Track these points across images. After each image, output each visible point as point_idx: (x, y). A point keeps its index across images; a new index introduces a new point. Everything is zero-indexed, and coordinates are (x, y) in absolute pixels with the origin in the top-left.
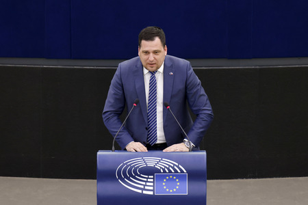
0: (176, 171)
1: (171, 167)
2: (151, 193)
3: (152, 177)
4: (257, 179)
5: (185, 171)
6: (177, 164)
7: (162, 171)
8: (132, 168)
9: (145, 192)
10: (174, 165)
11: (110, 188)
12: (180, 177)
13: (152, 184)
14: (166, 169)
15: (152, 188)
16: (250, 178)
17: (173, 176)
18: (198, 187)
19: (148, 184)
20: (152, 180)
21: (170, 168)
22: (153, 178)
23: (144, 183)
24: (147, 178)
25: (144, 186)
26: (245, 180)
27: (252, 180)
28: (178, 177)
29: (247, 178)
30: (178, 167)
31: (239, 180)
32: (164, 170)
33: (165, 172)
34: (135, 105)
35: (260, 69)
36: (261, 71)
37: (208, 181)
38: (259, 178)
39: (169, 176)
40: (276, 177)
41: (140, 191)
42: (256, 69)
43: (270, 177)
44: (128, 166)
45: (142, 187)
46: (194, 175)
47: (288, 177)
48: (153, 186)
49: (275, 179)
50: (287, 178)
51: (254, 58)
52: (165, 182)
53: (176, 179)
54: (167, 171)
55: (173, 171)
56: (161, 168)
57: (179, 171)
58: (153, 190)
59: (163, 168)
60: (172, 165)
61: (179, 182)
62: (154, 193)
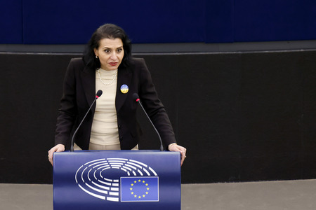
0: (145, 174)
1: (140, 169)
2: (117, 200)
3: (117, 181)
4: (240, 183)
5: (156, 174)
6: (146, 166)
7: (129, 174)
8: (93, 170)
9: (109, 199)
10: (143, 167)
11: (68, 194)
12: (151, 181)
13: (117, 189)
14: (134, 172)
15: (117, 194)
16: (232, 181)
17: (142, 180)
18: (171, 193)
19: (112, 189)
20: (117, 185)
21: (139, 171)
22: (119, 183)
23: (108, 188)
24: (112, 183)
25: (109, 191)
26: (226, 184)
27: (233, 183)
28: (148, 181)
29: (228, 181)
30: (147, 169)
31: (219, 184)
32: (131, 173)
33: (132, 175)
35: (243, 54)
36: (244, 57)
38: (242, 181)
39: (137, 180)
40: (262, 180)
41: (103, 198)
42: (238, 54)
43: (255, 181)
44: (89, 169)
45: (106, 192)
46: (166, 179)
47: (276, 180)
48: (119, 192)
49: (260, 182)
50: (275, 182)
51: (236, 41)
52: (132, 187)
53: (146, 183)
54: (135, 174)
55: (142, 174)
56: (127, 170)
57: (149, 174)
58: (119, 197)
59: (131, 170)
60: (141, 167)
61: (148, 186)
62: (119, 199)
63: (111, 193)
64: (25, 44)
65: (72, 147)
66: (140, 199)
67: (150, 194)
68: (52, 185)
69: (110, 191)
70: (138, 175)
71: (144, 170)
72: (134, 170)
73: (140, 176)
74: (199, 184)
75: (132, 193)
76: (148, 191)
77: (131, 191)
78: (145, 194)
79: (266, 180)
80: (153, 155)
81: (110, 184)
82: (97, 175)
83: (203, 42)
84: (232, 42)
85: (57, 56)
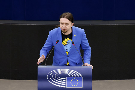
0: (77, 76)
2: (65, 87)
3: (65, 79)
4: (117, 80)
5: (81, 76)
7: (70, 76)
8: (55, 74)
9: (61, 86)
10: (76, 73)
12: (79, 79)
13: (65, 82)
14: (72, 75)
15: (65, 84)
16: (114, 79)
18: (88, 84)
19: (63, 82)
20: (65, 80)
22: (66, 80)
23: (61, 82)
25: (61, 83)
26: (111, 81)
27: (115, 80)
28: (78, 79)
29: (112, 79)
31: (108, 81)
33: (71, 76)
35: (119, 26)
37: (92, 81)
38: (118, 79)
39: (73, 78)
41: (59, 86)
42: (117, 25)
43: (124, 79)
45: (60, 84)
46: (86, 78)
47: (133, 79)
48: (66, 83)
52: (71, 81)
53: (77, 80)
54: (73, 76)
55: (75, 76)
56: (69, 74)
57: (78, 76)
59: (71, 74)
60: (75, 73)
61: (78, 81)
62: (66, 87)
63: (62, 84)
64: (26, 20)
65: (46, 64)
66: (74, 87)
68: (37, 81)
70: (74, 76)
71: (77, 74)
72: (72, 74)
75: (71, 84)
76: (78, 83)
77: (71, 83)
78: (77, 84)
79: (128, 79)
81: (62, 80)
82: (57, 76)
83: (102, 20)
84: (114, 20)
85: (40, 25)
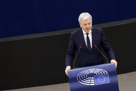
0: (103, 73)
2: (94, 84)
3: (93, 77)
5: (107, 73)
8: (83, 75)
9: (91, 85)
10: (102, 71)
11: (75, 85)
13: (93, 81)
15: (94, 82)
17: (102, 75)
18: (114, 79)
19: (92, 81)
20: (93, 79)
21: (100, 72)
22: (94, 78)
23: (90, 81)
26: (133, 73)
28: (104, 75)
29: (133, 71)
30: (104, 71)
31: (130, 73)
32: (98, 73)
33: (98, 74)
34: (80, 47)
37: (117, 75)
39: (100, 76)
41: (89, 85)
42: (130, 23)
45: (89, 82)
46: (111, 74)
48: (94, 81)
51: (128, 19)
52: (99, 79)
54: (99, 74)
56: (96, 73)
57: (104, 73)
58: (94, 83)
61: (105, 78)
63: (91, 82)
65: (74, 67)
67: (106, 81)
68: (69, 83)
69: (91, 81)
70: (100, 74)
71: (102, 72)
73: (101, 74)
74: (123, 74)
75: (99, 81)
80: (105, 66)
81: (90, 79)
82: (85, 76)
84: (127, 19)
85: (62, 34)
